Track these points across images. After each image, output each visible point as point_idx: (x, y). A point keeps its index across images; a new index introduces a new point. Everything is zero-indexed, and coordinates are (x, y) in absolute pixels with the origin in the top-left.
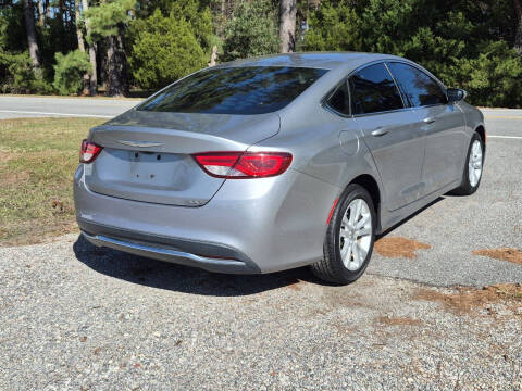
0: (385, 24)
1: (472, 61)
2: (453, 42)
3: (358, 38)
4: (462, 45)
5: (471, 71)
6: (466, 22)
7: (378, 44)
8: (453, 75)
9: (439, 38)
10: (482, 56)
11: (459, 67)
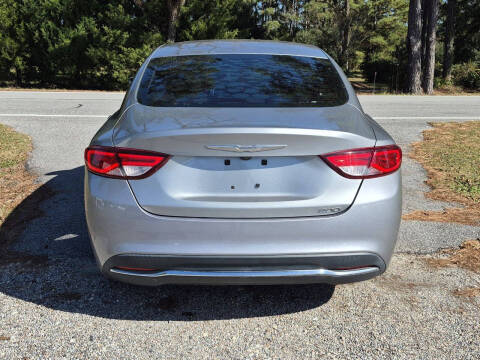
0: (48, 11)
1: (137, 50)
2: (119, 32)
3: (19, 22)
4: (126, 35)
5: (138, 60)
6: (125, 15)
7: (42, 30)
8: (122, 63)
9: (106, 28)
10: (146, 47)
11: (127, 56)
